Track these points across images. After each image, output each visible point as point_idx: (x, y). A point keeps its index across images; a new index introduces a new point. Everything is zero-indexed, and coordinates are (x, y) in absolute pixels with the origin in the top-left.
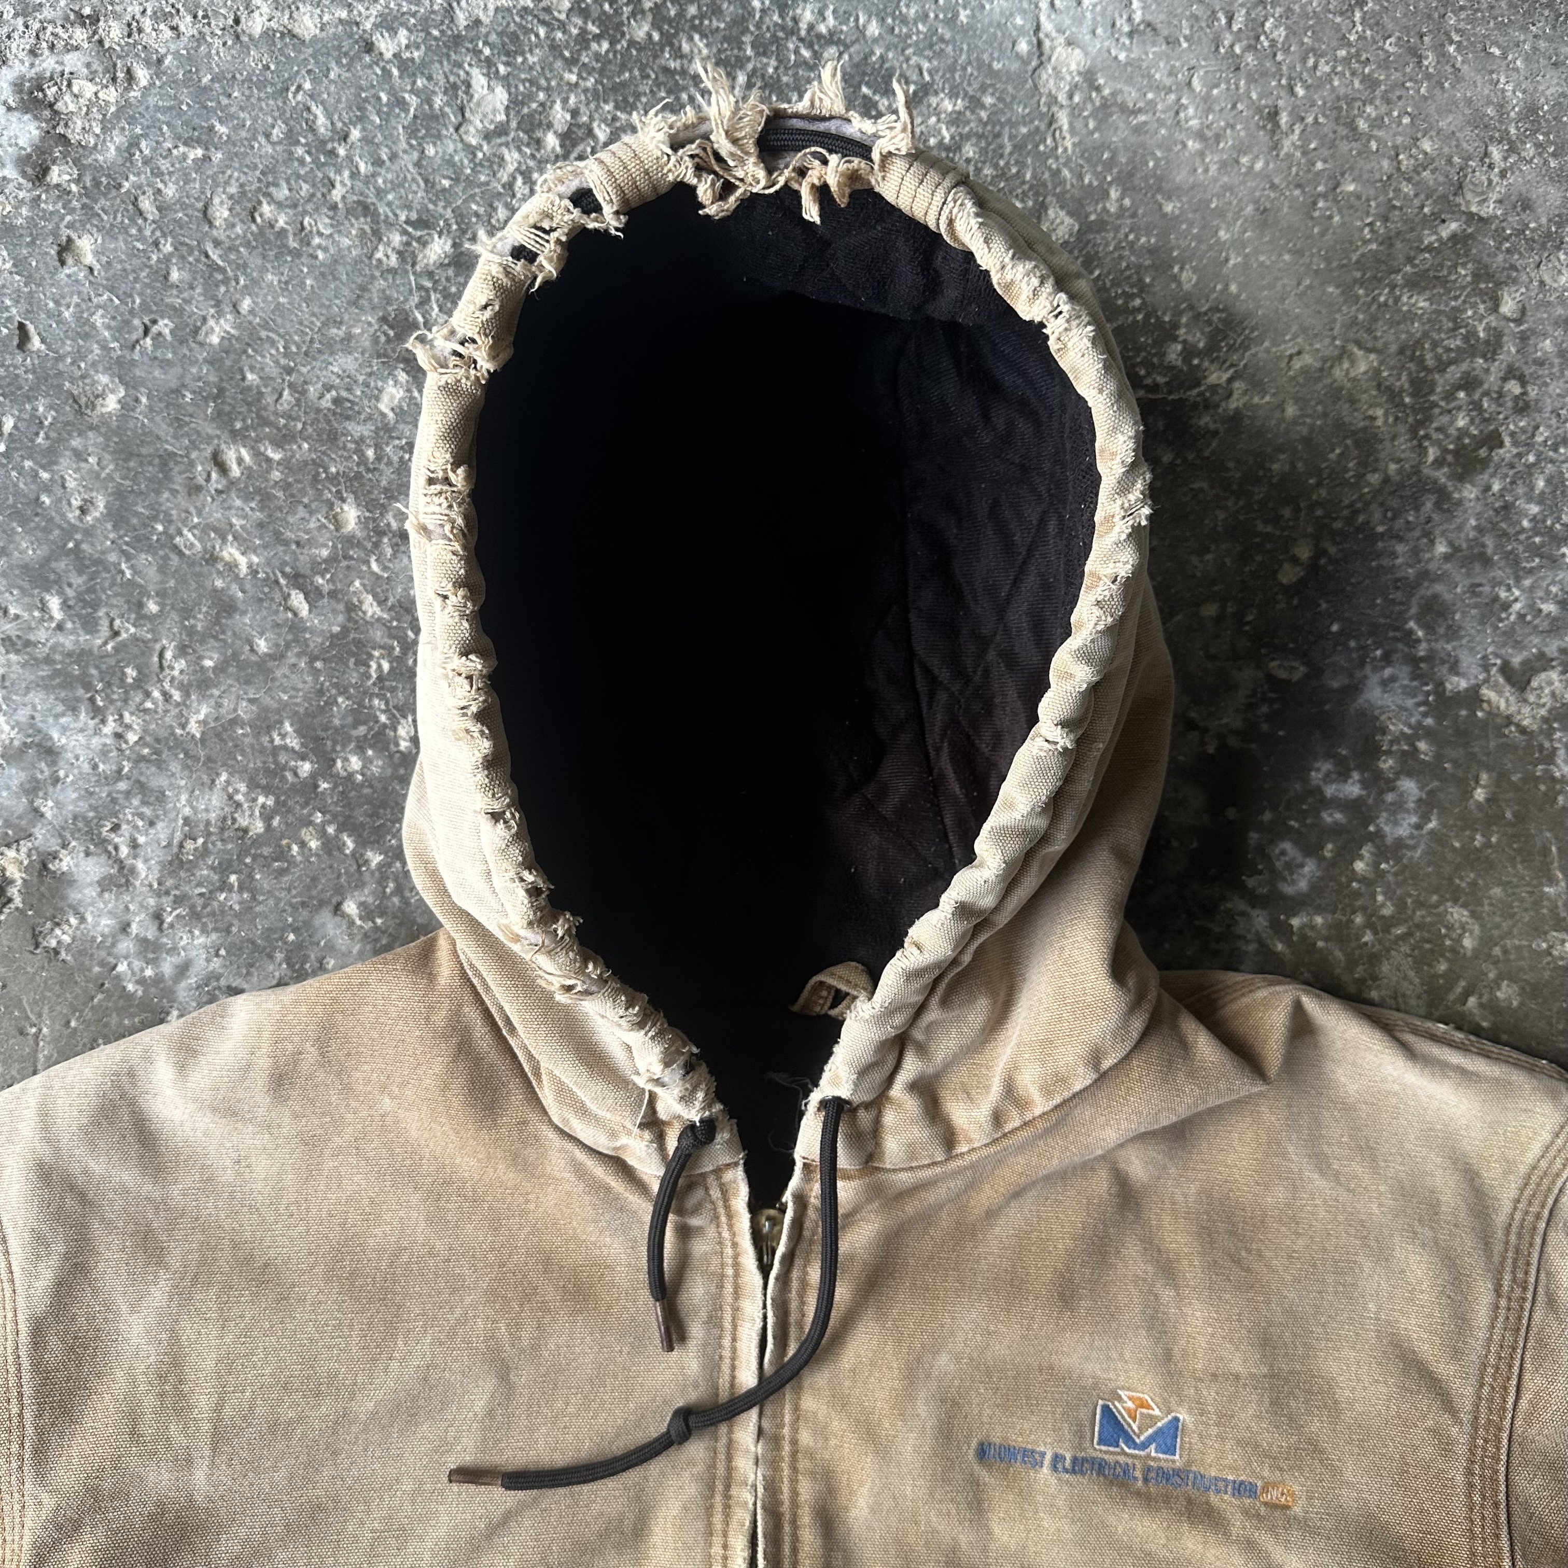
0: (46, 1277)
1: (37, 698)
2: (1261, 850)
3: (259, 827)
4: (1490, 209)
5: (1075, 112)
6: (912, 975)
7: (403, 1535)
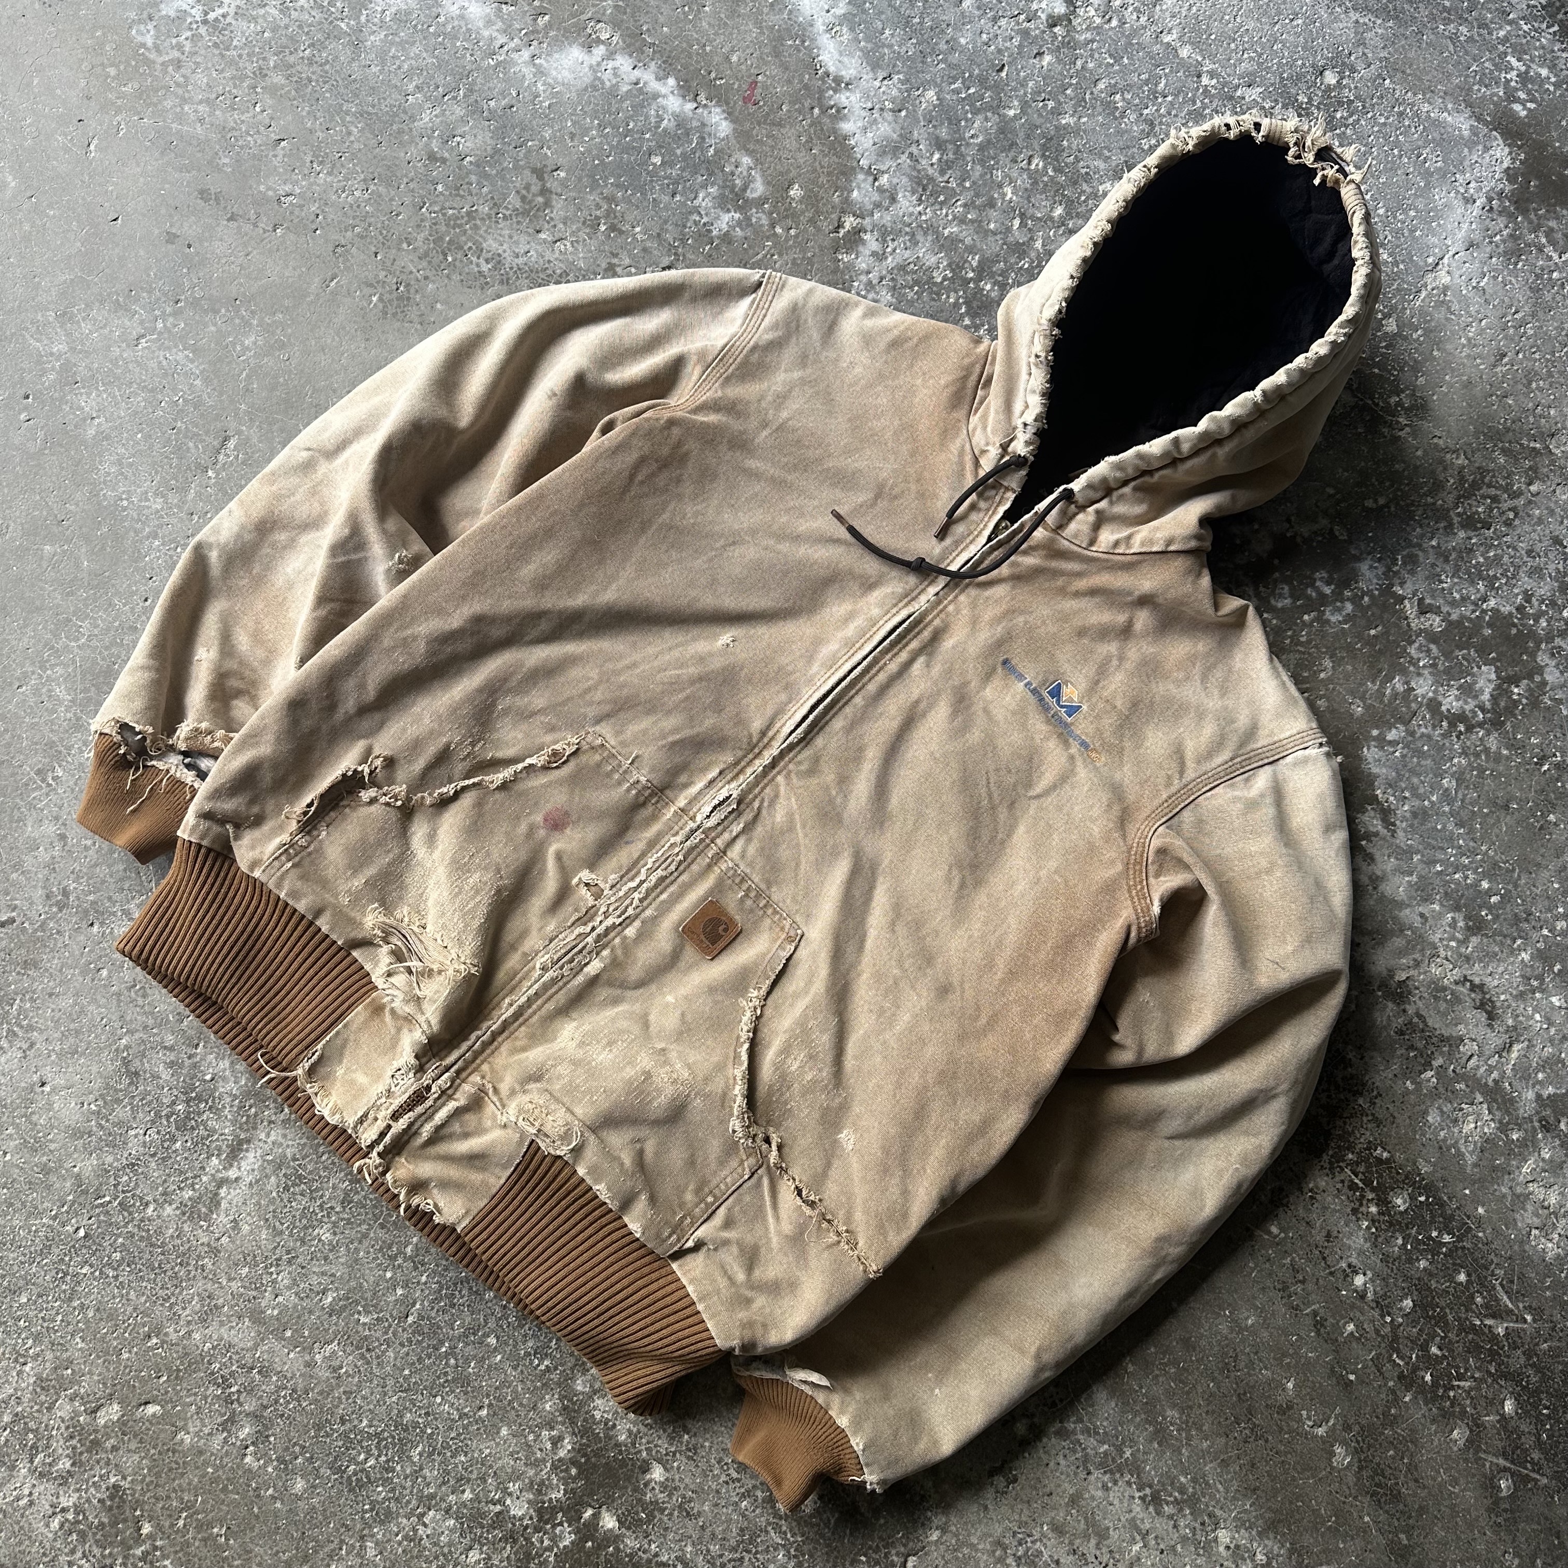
0: (769, 336)
1: (905, 180)
2: (1276, 581)
3: (939, 280)
4: (1557, 451)
5: (1429, 295)
6: (1140, 456)
7: (802, 515)
